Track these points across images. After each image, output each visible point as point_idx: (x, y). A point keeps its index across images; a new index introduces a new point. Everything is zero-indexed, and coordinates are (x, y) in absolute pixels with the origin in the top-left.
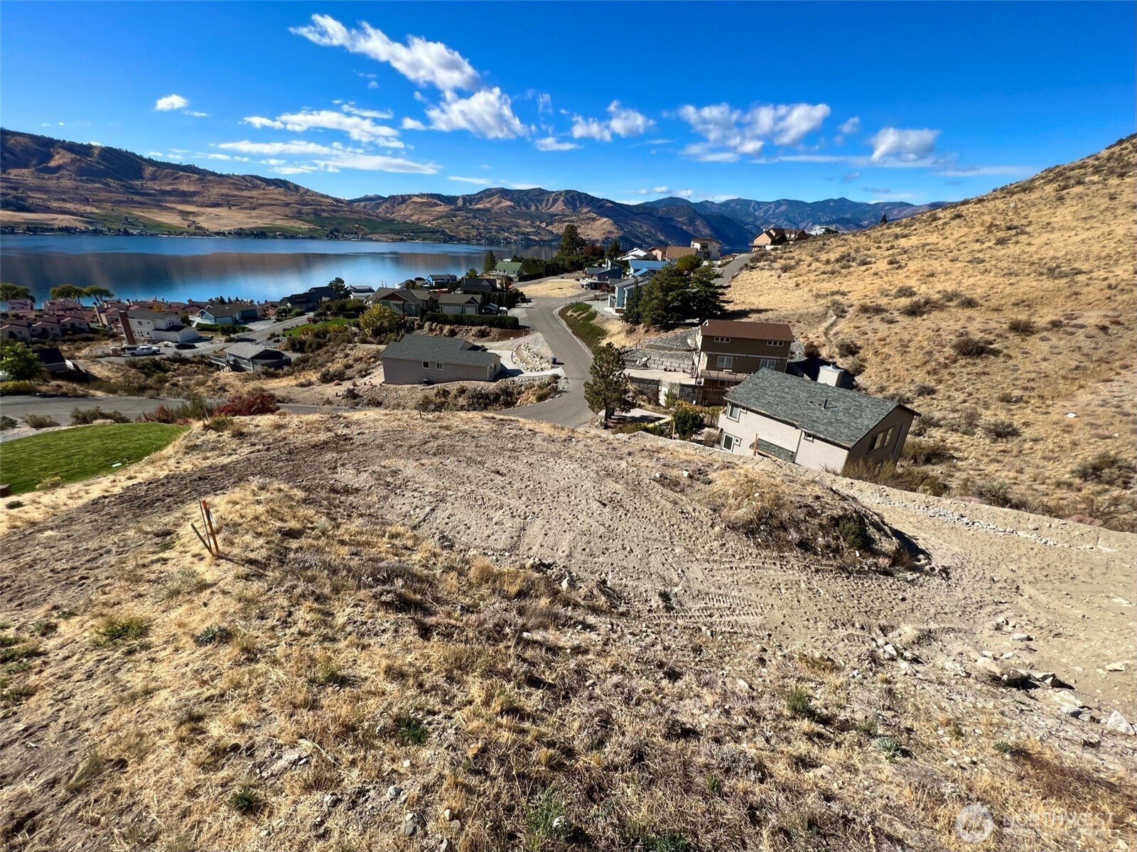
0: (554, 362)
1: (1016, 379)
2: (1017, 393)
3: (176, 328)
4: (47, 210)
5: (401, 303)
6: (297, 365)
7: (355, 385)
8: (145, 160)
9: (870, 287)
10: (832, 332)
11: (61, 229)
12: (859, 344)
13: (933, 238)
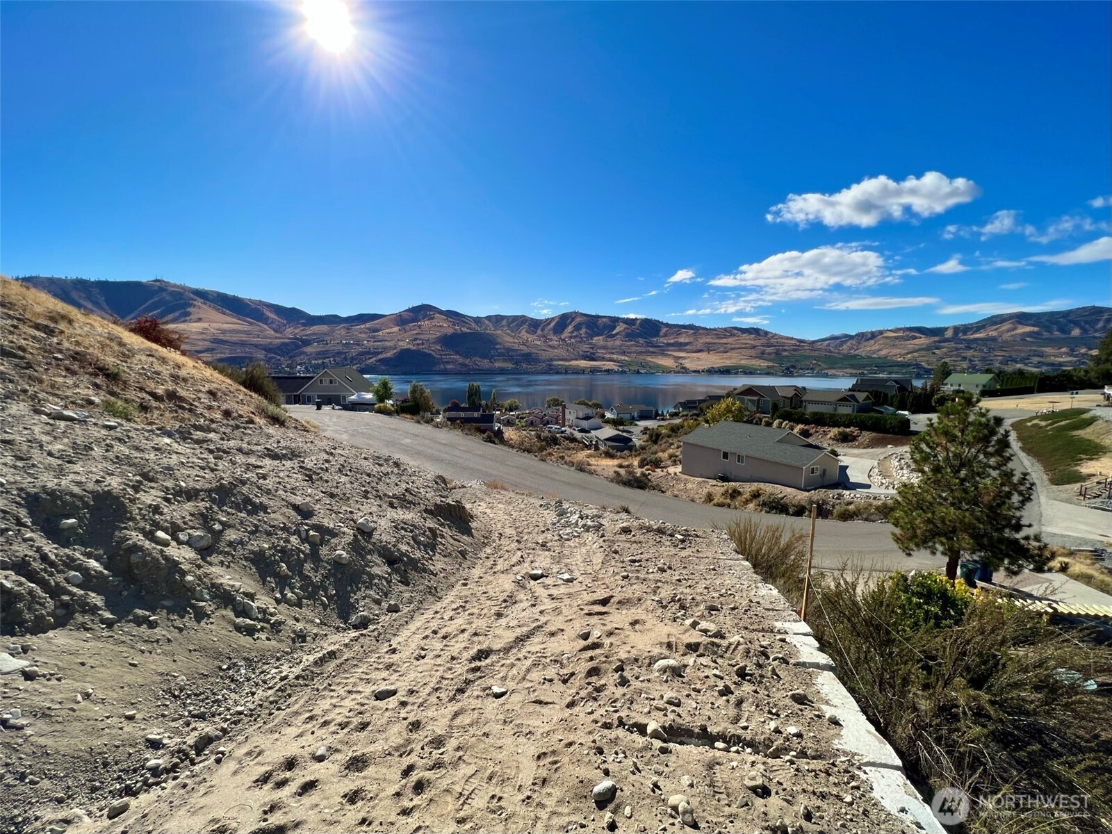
4: (603, 359)
5: (756, 398)
6: (635, 451)
7: (658, 471)
8: (664, 324)
11: (605, 371)
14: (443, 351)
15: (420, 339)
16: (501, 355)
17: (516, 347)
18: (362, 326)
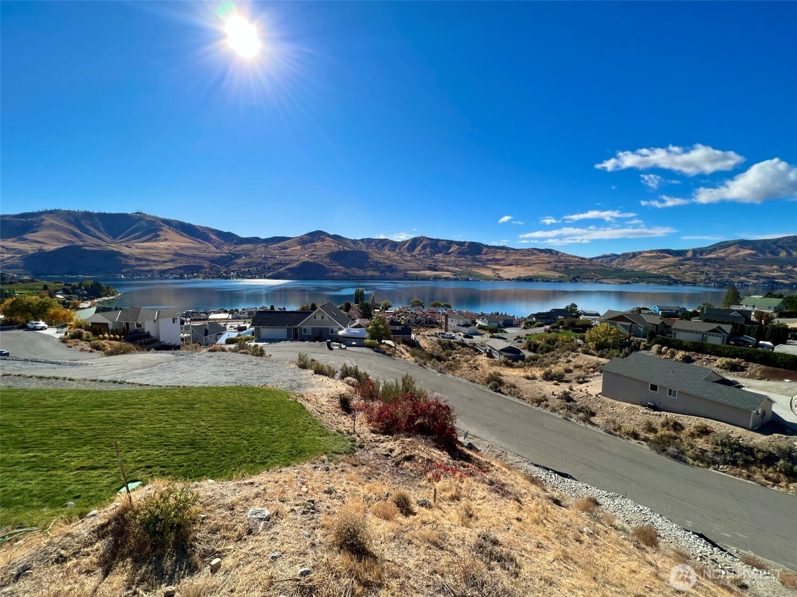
3: (467, 326)
4: (443, 270)
5: (629, 324)
6: (528, 361)
7: (571, 389)
8: (485, 246)
11: (444, 278)
14: (331, 263)
15: (315, 255)
16: (371, 266)
17: (382, 260)
18: (276, 245)
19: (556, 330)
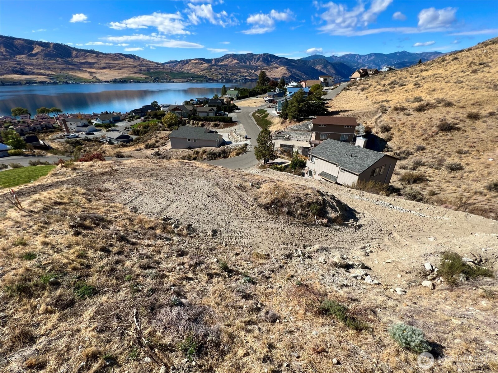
0: (246, 138)
1: (467, 142)
2: (466, 149)
3: (86, 126)
4: (33, 74)
5: (180, 112)
6: (136, 141)
7: (159, 150)
8: (72, 48)
9: (401, 98)
10: (379, 121)
11: (40, 82)
12: (391, 126)
13: (440, 71)
19: (148, 119)
